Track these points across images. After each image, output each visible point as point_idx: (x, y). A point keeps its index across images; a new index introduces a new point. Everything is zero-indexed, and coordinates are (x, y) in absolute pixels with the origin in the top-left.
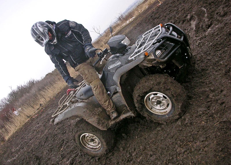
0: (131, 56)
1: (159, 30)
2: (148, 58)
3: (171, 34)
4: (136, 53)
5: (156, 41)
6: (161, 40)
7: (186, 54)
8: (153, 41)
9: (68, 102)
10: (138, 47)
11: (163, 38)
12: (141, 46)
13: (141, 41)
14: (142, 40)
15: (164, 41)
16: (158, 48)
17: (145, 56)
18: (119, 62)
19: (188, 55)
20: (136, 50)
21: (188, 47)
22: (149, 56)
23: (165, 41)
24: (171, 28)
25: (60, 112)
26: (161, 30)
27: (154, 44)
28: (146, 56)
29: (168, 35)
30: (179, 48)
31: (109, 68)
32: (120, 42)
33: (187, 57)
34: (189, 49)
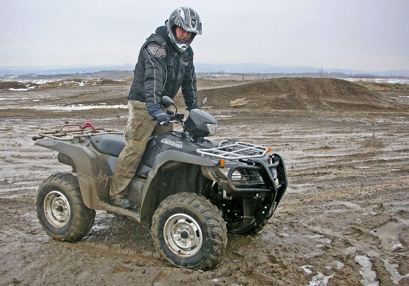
0: (203, 149)
1: (261, 153)
2: (221, 170)
3: (270, 168)
4: (211, 152)
5: (246, 160)
6: (254, 164)
7: (266, 207)
8: (244, 157)
9: (76, 135)
10: (219, 148)
11: (258, 164)
12: (224, 150)
13: (229, 146)
14: (231, 145)
15: (256, 167)
16: (241, 170)
17: (219, 163)
18: (181, 144)
19: (267, 211)
20: (214, 149)
21: (276, 203)
22: (223, 167)
23: (257, 169)
24: (277, 163)
25: (55, 137)
26: (263, 155)
27: (241, 160)
28: (219, 165)
29: (267, 166)
30: (265, 192)
31: (162, 141)
32: (206, 123)
33: (263, 212)
34: (275, 205)
